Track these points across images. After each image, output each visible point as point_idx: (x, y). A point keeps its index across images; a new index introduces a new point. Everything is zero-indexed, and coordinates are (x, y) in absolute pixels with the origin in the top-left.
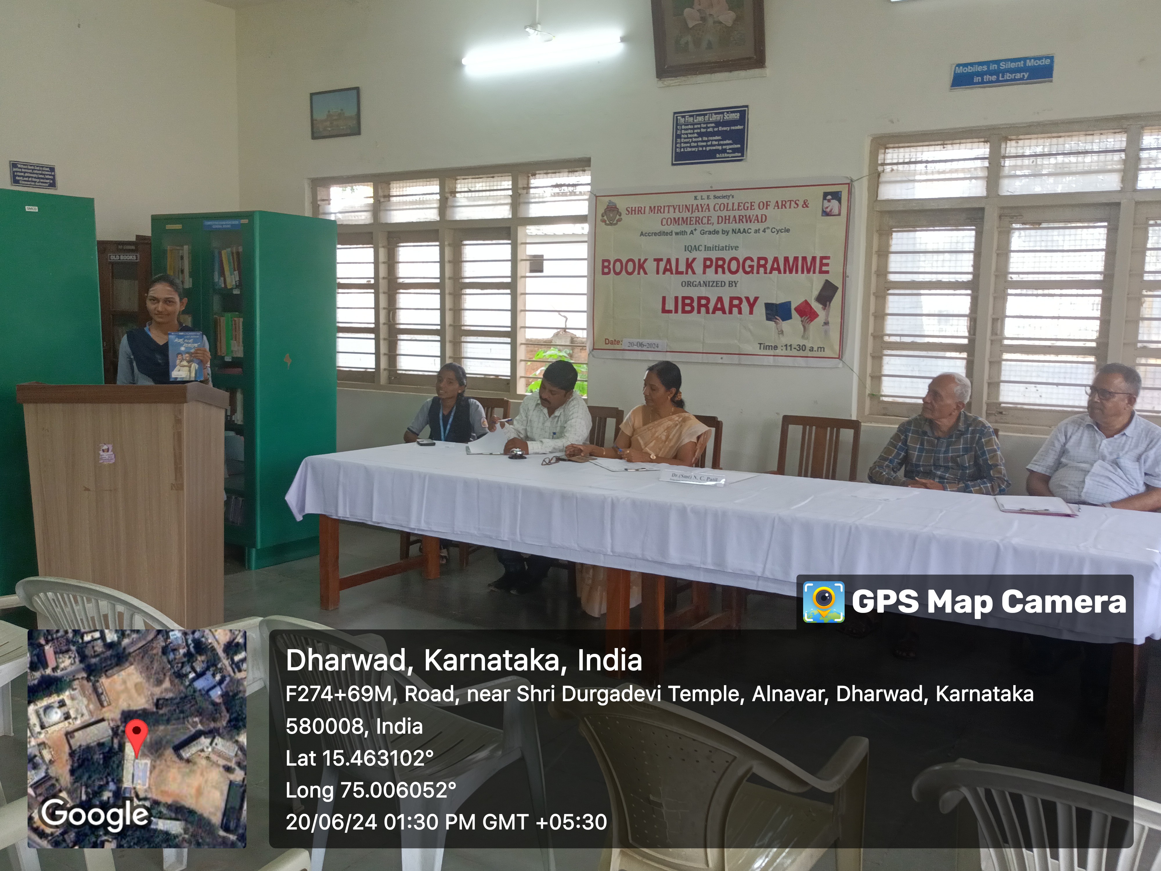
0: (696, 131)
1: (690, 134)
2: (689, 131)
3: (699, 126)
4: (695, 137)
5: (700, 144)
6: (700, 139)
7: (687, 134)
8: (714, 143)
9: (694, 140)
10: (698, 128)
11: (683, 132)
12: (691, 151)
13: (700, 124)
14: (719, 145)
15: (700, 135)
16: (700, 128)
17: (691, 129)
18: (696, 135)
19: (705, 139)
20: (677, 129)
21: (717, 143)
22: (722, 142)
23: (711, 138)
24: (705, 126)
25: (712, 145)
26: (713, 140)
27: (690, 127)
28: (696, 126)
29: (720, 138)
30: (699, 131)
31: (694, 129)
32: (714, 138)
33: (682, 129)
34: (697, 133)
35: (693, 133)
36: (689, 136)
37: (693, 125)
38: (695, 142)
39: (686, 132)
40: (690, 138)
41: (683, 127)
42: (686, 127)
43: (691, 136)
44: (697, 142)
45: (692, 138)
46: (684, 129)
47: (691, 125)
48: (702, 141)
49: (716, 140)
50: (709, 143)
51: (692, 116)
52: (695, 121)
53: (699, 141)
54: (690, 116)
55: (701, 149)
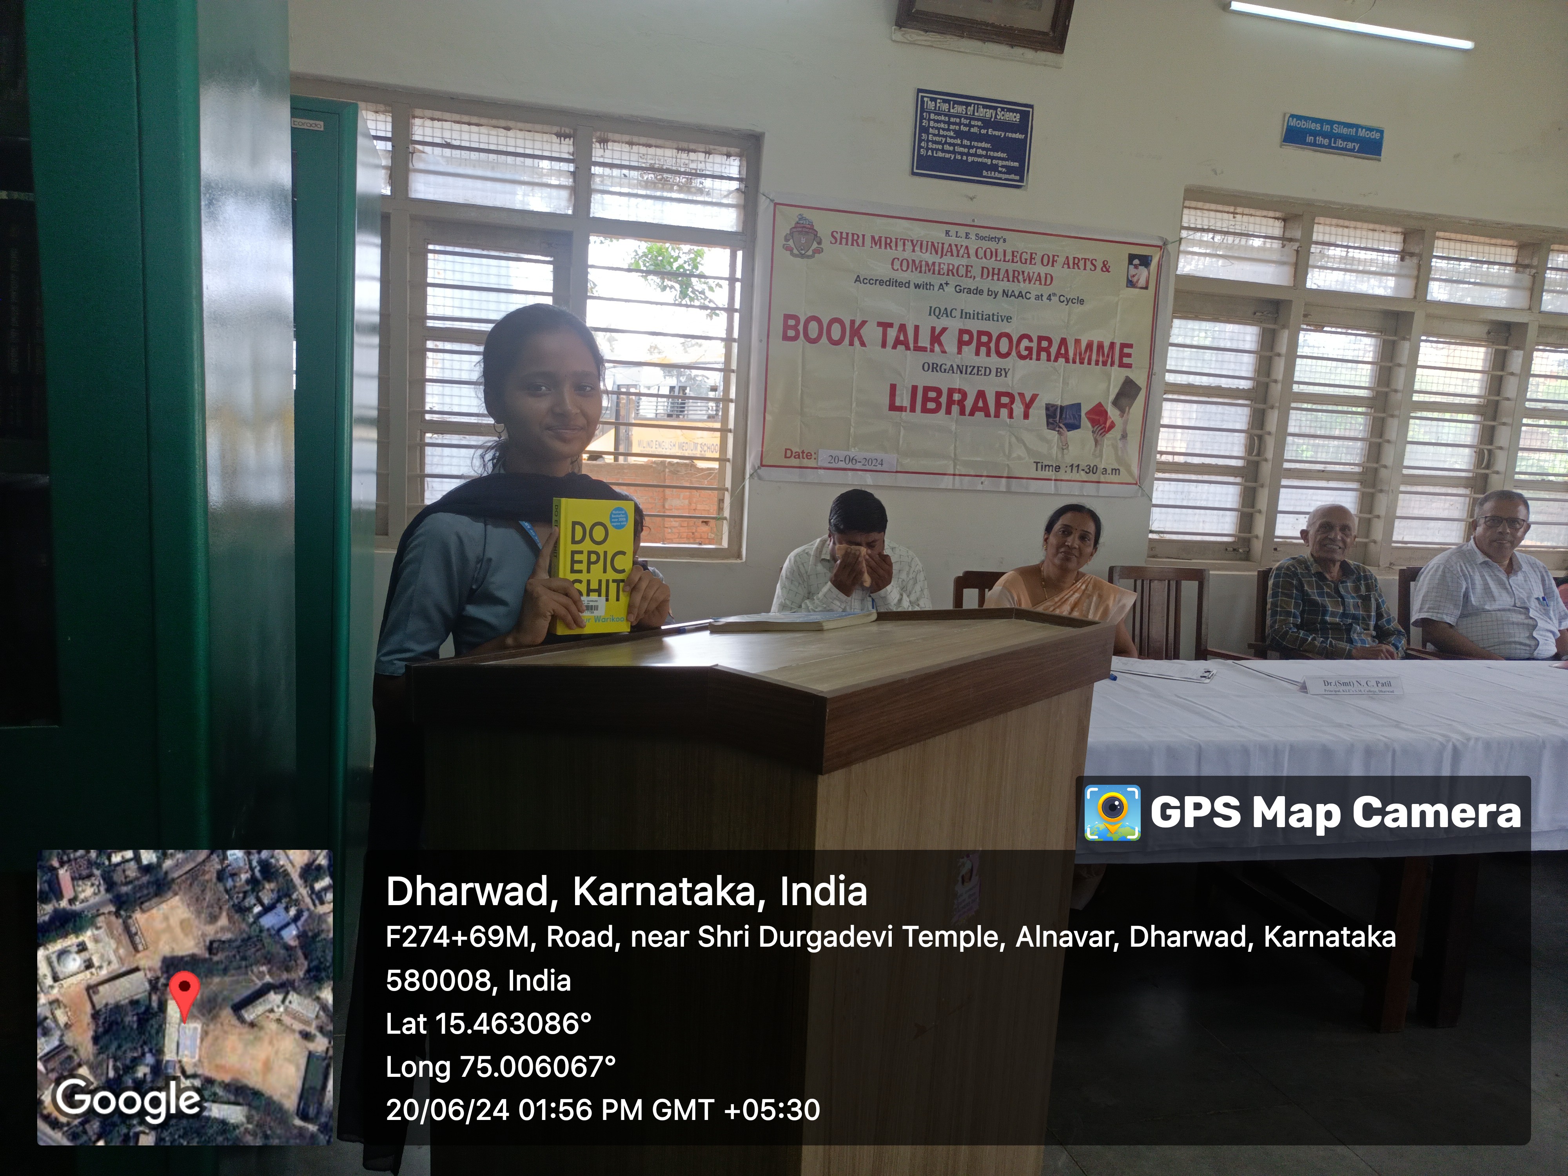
0: (952, 127)
1: (944, 129)
2: (942, 125)
3: (958, 120)
4: (951, 137)
5: (957, 149)
6: (959, 142)
7: (938, 129)
8: (980, 152)
9: (949, 140)
10: (955, 124)
11: (932, 124)
12: (944, 158)
13: (960, 117)
14: (987, 157)
15: (959, 134)
16: (959, 124)
17: (945, 122)
18: (952, 134)
19: (966, 142)
20: (922, 118)
21: (984, 153)
22: (991, 154)
23: (976, 144)
24: (967, 122)
25: (975, 155)
26: (977, 148)
27: (943, 118)
28: (952, 120)
29: (988, 146)
30: (957, 128)
31: (949, 123)
32: (980, 145)
33: (929, 120)
34: (954, 131)
35: (948, 130)
36: (942, 132)
37: (949, 116)
38: (950, 144)
39: (936, 125)
40: (943, 136)
41: (932, 116)
42: (937, 118)
43: (945, 133)
44: (954, 145)
45: (946, 137)
46: (934, 120)
47: (945, 115)
48: (962, 146)
49: (983, 149)
50: (972, 151)
51: (948, 101)
52: (952, 111)
53: (957, 145)
54: (945, 101)
55: (959, 157)
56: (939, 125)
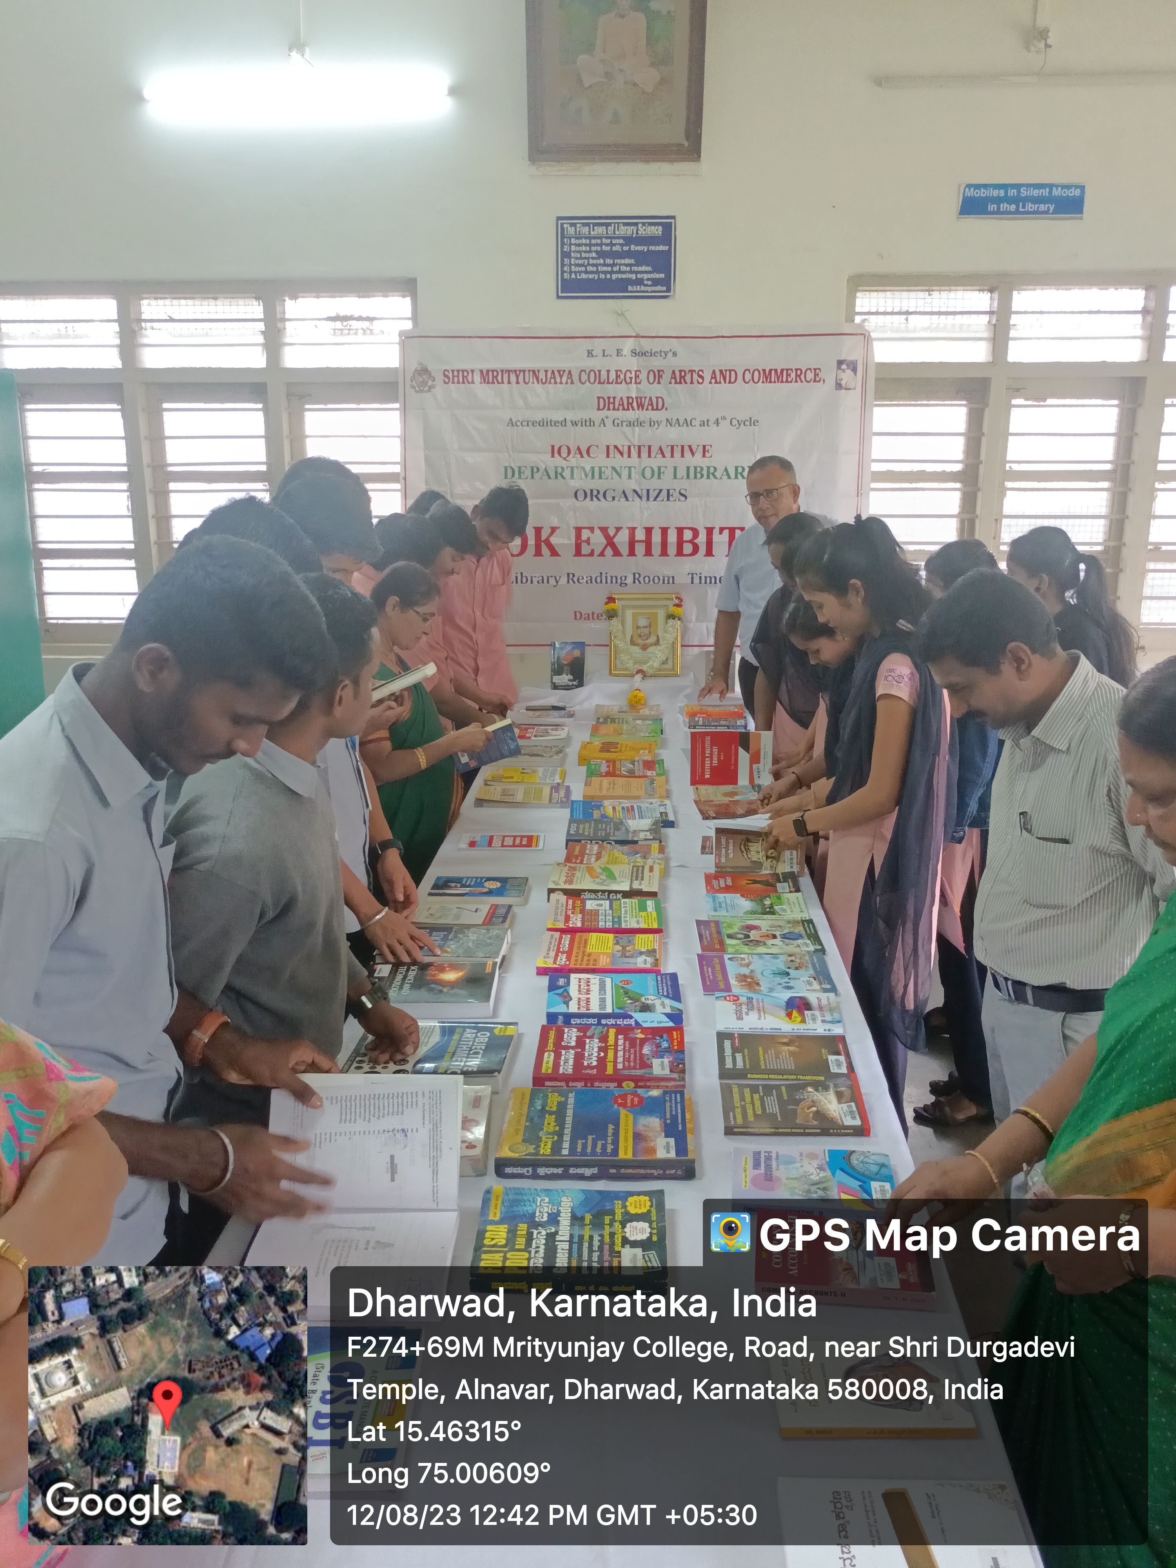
0: (593, 248)
1: (586, 252)
2: (584, 248)
3: (599, 241)
4: (593, 258)
5: (600, 269)
6: (602, 261)
7: (580, 252)
8: (623, 268)
9: (591, 262)
10: (596, 245)
11: (573, 248)
12: (585, 281)
13: (600, 238)
14: (631, 272)
15: (601, 254)
16: (601, 245)
17: (586, 245)
18: (594, 255)
19: (609, 261)
20: (563, 244)
21: (628, 269)
22: (635, 269)
23: (618, 261)
24: (609, 241)
25: (619, 272)
26: (621, 265)
27: (584, 241)
28: (593, 242)
29: (632, 261)
30: (599, 248)
31: (590, 245)
32: (623, 261)
33: (571, 244)
34: (596, 252)
35: (590, 251)
36: (583, 255)
37: (590, 238)
38: (593, 265)
39: (578, 249)
40: (585, 258)
41: (573, 241)
42: (578, 242)
43: (587, 255)
44: (596, 265)
45: (588, 258)
46: (576, 245)
47: (586, 238)
48: (605, 265)
49: (627, 265)
50: (616, 269)
51: (588, 225)
52: (592, 233)
53: (600, 265)
54: (584, 225)
55: (602, 276)
56: (580, 249)
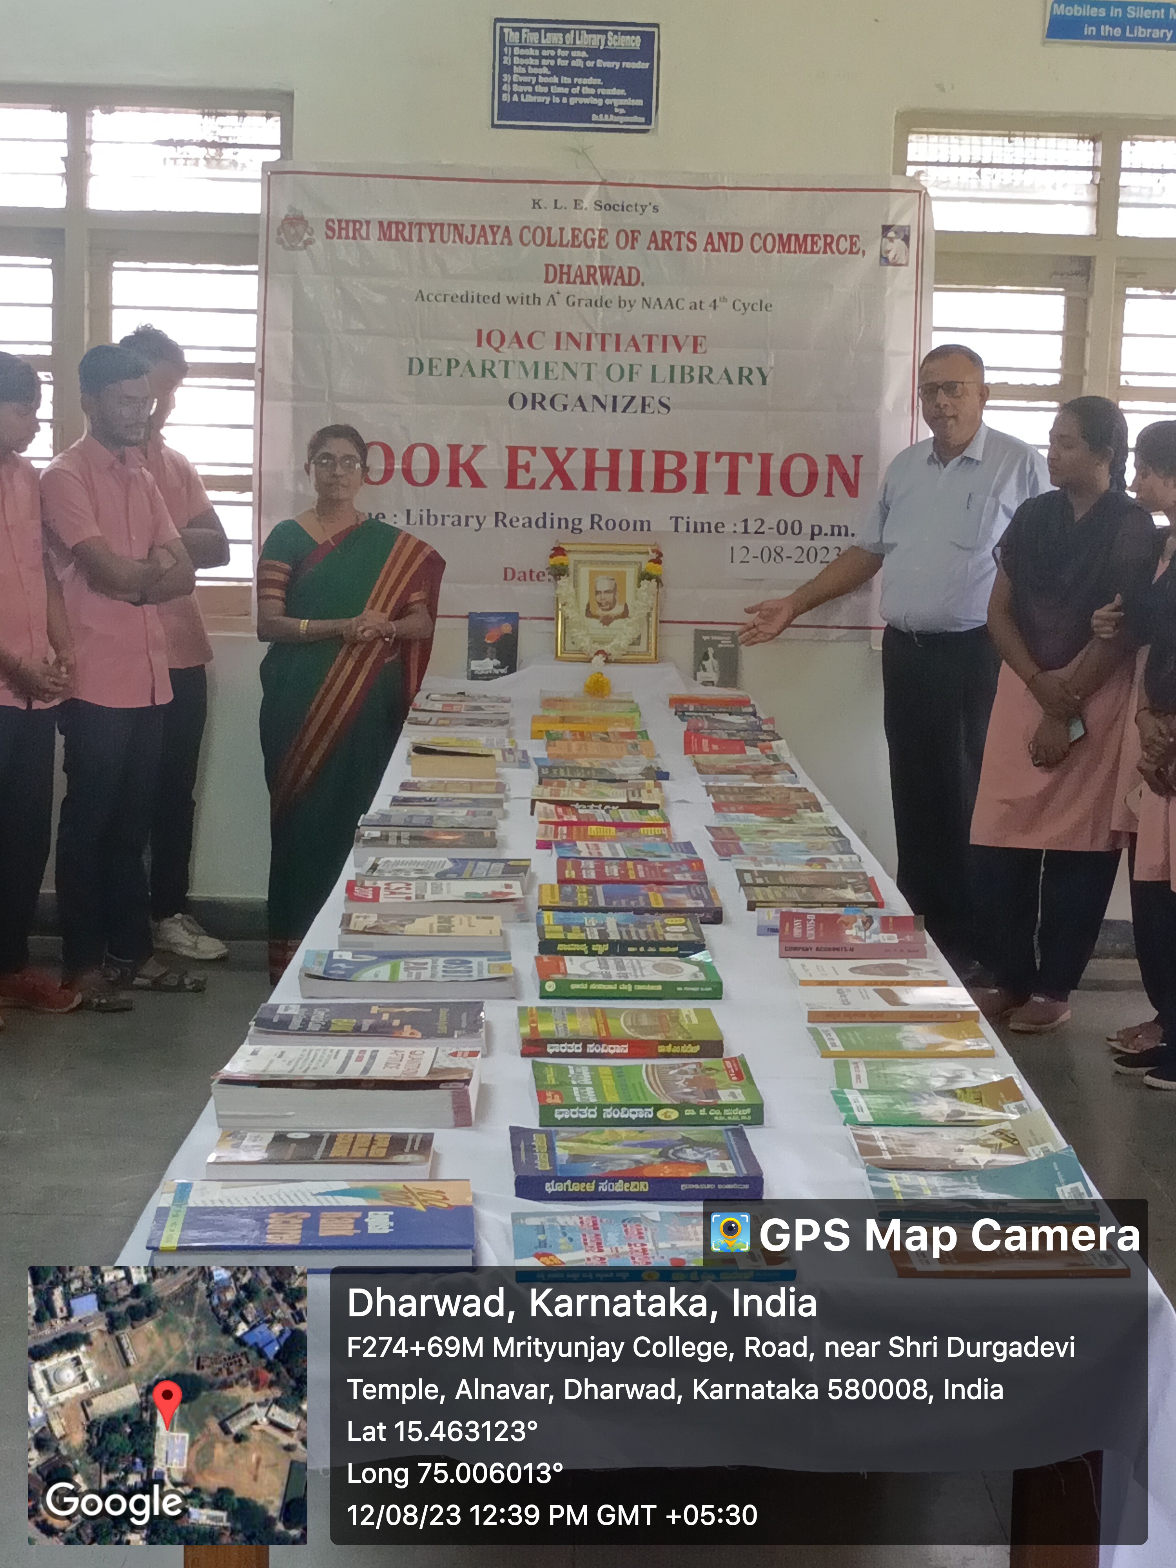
0: (544, 62)
1: (533, 66)
2: (531, 61)
3: (553, 53)
4: (543, 75)
5: (554, 89)
6: (555, 80)
7: (525, 66)
8: (585, 90)
9: (541, 79)
10: (549, 57)
11: (516, 60)
12: (535, 102)
13: (555, 49)
14: (596, 96)
15: (556, 70)
16: (555, 58)
17: (534, 57)
18: (545, 70)
19: (566, 80)
20: (502, 56)
21: (592, 91)
22: (603, 91)
23: (580, 81)
24: (566, 53)
25: (580, 95)
26: (582, 86)
27: (531, 52)
28: (545, 53)
29: (598, 81)
30: (552, 63)
31: (541, 57)
32: (586, 81)
33: (513, 57)
34: (549, 67)
35: (540, 66)
36: (531, 70)
37: (541, 49)
38: (543, 85)
39: (523, 61)
40: (533, 75)
41: (517, 51)
42: (523, 52)
43: (536, 71)
44: (548, 85)
45: (537, 75)
46: (520, 56)
47: (534, 48)
48: (560, 85)
49: (590, 86)
50: (575, 90)
51: (538, 30)
52: (543, 41)
53: (553, 84)
54: (533, 30)
55: (556, 100)
56: (527, 61)
